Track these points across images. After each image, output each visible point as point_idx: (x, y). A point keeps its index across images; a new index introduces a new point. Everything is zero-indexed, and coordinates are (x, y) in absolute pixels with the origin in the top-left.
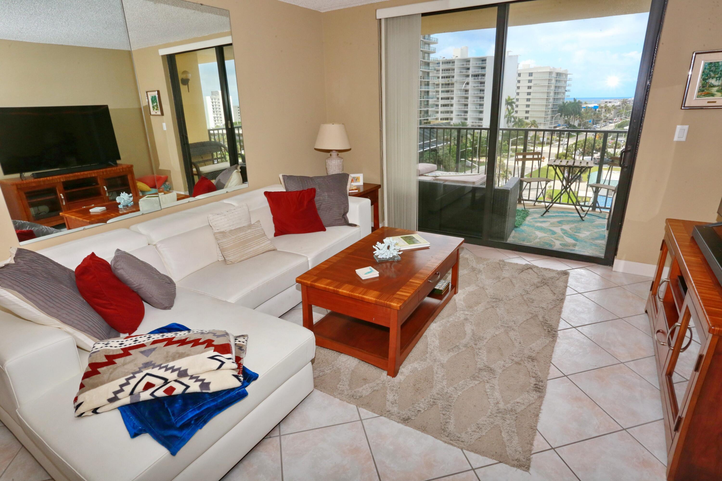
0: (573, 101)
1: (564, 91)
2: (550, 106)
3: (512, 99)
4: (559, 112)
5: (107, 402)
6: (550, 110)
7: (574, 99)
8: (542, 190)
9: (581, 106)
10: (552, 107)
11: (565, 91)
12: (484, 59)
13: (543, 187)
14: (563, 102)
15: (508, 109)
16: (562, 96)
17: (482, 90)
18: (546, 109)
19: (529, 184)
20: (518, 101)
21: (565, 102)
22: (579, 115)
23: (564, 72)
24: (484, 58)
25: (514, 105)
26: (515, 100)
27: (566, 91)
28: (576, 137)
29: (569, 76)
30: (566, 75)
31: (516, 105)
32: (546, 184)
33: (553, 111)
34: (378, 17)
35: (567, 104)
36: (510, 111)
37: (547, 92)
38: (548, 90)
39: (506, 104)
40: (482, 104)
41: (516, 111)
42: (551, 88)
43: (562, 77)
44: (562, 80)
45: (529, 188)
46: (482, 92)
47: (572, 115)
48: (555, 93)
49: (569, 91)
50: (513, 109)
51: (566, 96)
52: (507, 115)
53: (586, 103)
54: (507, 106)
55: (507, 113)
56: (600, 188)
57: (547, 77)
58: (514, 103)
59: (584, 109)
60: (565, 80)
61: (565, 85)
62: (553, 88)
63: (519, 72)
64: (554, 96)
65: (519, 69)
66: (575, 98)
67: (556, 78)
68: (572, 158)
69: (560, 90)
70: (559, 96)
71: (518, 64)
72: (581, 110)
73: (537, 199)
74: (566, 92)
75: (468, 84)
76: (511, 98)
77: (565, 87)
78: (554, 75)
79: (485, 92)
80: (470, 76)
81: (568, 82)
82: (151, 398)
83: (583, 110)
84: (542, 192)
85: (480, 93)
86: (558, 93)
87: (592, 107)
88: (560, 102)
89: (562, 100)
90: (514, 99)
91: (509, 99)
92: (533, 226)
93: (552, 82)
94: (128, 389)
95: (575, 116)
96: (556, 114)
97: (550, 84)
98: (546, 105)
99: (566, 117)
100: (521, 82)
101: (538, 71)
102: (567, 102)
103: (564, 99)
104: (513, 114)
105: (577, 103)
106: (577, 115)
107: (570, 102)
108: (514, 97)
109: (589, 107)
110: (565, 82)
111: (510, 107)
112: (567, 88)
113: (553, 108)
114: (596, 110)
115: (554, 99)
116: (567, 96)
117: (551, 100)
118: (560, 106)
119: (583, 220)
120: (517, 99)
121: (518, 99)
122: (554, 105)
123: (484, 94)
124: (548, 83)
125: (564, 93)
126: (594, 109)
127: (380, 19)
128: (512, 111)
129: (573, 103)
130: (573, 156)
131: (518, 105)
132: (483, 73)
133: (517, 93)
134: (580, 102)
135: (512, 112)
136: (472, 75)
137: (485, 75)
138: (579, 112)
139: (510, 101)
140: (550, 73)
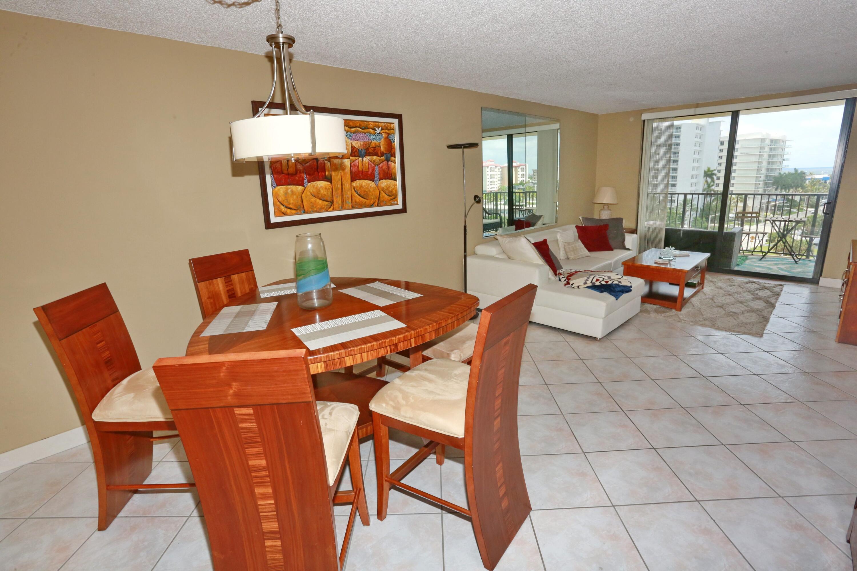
0: (793, 171)
1: (780, 160)
2: (763, 178)
3: (712, 171)
4: (773, 184)
5: (583, 284)
6: (762, 183)
7: (795, 169)
8: (760, 242)
9: (804, 177)
10: (765, 179)
11: (782, 161)
12: (679, 127)
13: (761, 239)
14: (780, 174)
15: (707, 181)
16: (778, 166)
17: (676, 161)
18: (756, 181)
19: (748, 235)
20: (720, 173)
21: (782, 173)
22: (802, 189)
23: (780, 138)
24: (678, 125)
25: (715, 177)
26: (716, 172)
27: (784, 160)
28: (797, 214)
29: (787, 143)
30: (784, 142)
31: (717, 177)
32: (764, 236)
33: (766, 184)
34: (643, 118)
35: (784, 175)
36: (709, 184)
37: (758, 162)
38: (759, 159)
39: (704, 176)
40: (675, 177)
41: (716, 184)
42: (763, 158)
43: (778, 144)
44: (778, 148)
45: (747, 239)
46: (675, 163)
47: (792, 188)
48: (769, 163)
49: (787, 160)
50: (713, 181)
51: (783, 166)
52: (705, 189)
53: (811, 174)
54: (706, 178)
55: (706, 186)
56: (814, 238)
57: (758, 144)
58: (715, 175)
59: (809, 182)
60: (783, 147)
61: (782, 154)
62: (766, 156)
63: (722, 140)
64: (767, 166)
65: (722, 136)
66: (797, 168)
67: (771, 146)
68: (791, 238)
69: (775, 159)
70: (774, 167)
71: (721, 131)
72: (805, 182)
73: (754, 249)
74: (784, 162)
75: (658, 154)
76: (711, 169)
77: (782, 156)
78: (768, 142)
79: (679, 163)
80: (662, 146)
81: (786, 150)
82: (600, 284)
83: (807, 182)
84: (760, 243)
85: (673, 164)
86: (773, 163)
87: (821, 179)
88: (776, 173)
89: (778, 171)
90: (715, 170)
91: (709, 170)
92: (753, 265)
93: (764, 150)
94: (590, 280)
95: (796, 189)
96: (769, 187)
97: (763, 152)
98: (757, 177)
99: (783, 190)
100: (724, 151)
101: (746, 139)
102: (785, 173)
103: (780, 169)
104: (713, 187)
105: (799, 174)
106: (799, 188)
107: (789, 173)
108: (715, 168)
109: (816, 179)
110: (783, 150)
111: (709, 180)
112: (785, 157)
113: (765, 181)
114: (826, 182)
115: (768, 170)
116: (785, 165)
117: (764, 171)
118: (775, 177)
119: (798, 263)
120: (718, 170)
121: (720, 170)
122: (767, 177)
123: (677, 165)
124: (759, 151)
125: (781, 163)
126: (824, 181)
127: (644, 121)
128: (712, 183)
129: (793, 174)
130: (793, 236)
131: (719, 177)
132: (677, 142)
133: (719, 164)
134: (803, 174)
135: (713, 185)
136: (664, 145)
137: (679, 144)
138: (801, 185)
139: (710, 173)
140: (763, 140)
